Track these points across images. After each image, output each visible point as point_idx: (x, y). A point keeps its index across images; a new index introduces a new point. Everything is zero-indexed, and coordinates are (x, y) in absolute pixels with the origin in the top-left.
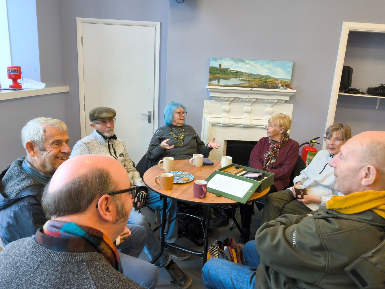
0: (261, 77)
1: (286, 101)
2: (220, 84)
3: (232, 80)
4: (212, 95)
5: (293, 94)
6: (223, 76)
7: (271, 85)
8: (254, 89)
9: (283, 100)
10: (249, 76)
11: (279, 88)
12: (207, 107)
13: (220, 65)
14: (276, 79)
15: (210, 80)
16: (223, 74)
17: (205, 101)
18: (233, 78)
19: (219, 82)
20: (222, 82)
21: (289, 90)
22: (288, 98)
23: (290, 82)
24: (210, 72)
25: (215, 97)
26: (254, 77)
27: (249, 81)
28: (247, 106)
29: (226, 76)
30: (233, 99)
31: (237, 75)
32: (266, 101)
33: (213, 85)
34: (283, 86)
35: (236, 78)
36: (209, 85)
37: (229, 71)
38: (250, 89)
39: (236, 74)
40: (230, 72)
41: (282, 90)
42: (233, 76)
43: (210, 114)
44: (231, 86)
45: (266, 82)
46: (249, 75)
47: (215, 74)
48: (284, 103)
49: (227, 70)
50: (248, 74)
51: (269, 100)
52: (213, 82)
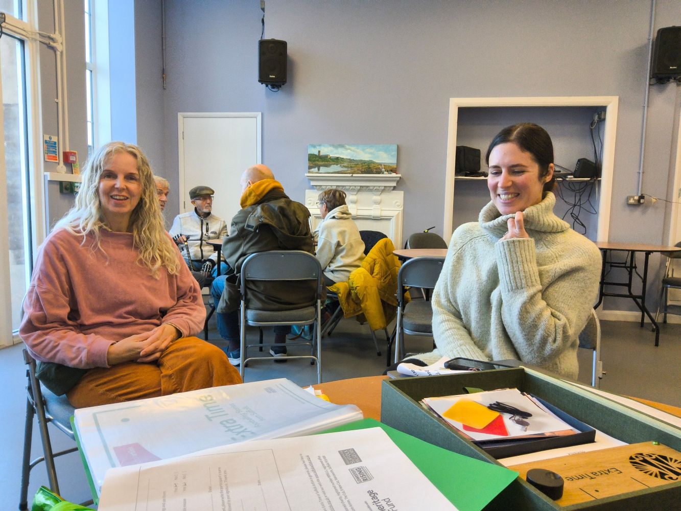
0: (363, 162)
1: (394, 188)
2: (320, 172)
3: (332, 166)
4: (313, 183)
5: (398, 179)
6: (323, 163)
7: (375, 170)
8: (354, 175)
9: (391, 187)
10: (350, 162)
11: (383, 173)
12: (309, 197)
13: (319, 152)
14: (380, 164)
15: (310, 168)
16: (322, 161)
17: (307, 191)
18: (334, 164)
19: (319, 170)
20: (322, 169)
21: (394, 175)
22: (394, 184)
23: (395, 167)
24: (309, 160)
25: (316, 186)
26: (356, 163)
27: (351, 167)
28: (352, 194)
29: (326, 163)
31: (337, 162)
32: (371, 188)
33: (313, 173)
34: (388, 171)
35: (337, 165)
36: (309, 172)
37: (329, 157)
38: (350, 175)
39: (337, 160)
40: (330, 158)
41: (386, 175)
42: (333, 163)
43: (313, 205)
45: (370, 168)
46: (351, 161)
47: (314, 161)
48: (393, 190)
49: (326, 156)
50: (349, 159)
51: (374, 186)
52: (312, 170)
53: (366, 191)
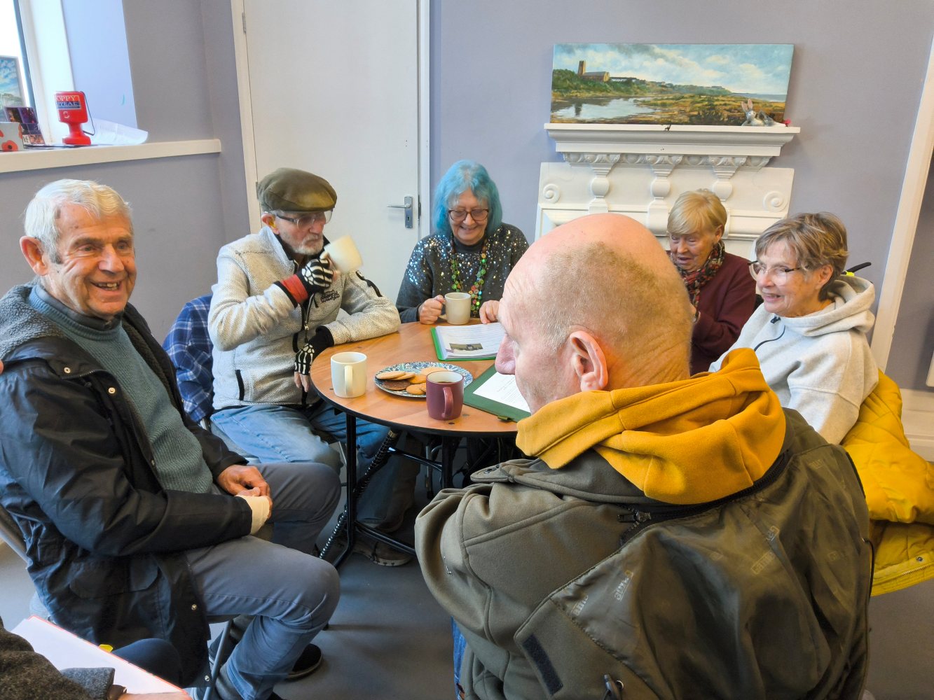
0: (696, 92)
1: (772, 161)
2: (581, 117)
3: (614, 103)
4: (561, 147)
5: (791, 138)
6: (592, 94)
7: (726, 114)
8: (674, 128)
9: (761, 158)
10: (662, 92)
11: (749, 123)
12: (547, 183)
13: (582, 64)
14: (743, 98)
15: (556, 107)
16: (588, 90)
17: (544, 165)
18: (619, 98)
19: (578, 111)
20: (588, 111)
21: (779, 128)
22: (775, 151)
23: (782, 105)
24: (555, 86)
25: (569, 154)
26: (678, 95)
27: (664, 105)
28: (658, 176)
29: (598, 94)
30: (617, 158)
31: (628, 91)
32: (711, 160)
33: (562, 121)
34: (761, 117)
35: (627, 98)
36: (553, 119)
37: (606, 79)
38: (663, 127)
39: (627, 87)
40: (609, 82)
41: (758, 127)
42: (617, 93)
43: (557, 202)
44: (611, 122)
45: (712, 107)
46: (663, 88)
47: (567, 89)
48: (767, 165)
49: (600, 76)
50: (661, 85)
51: (720, 157)
52: (561, 113)
53: (694, 166)
